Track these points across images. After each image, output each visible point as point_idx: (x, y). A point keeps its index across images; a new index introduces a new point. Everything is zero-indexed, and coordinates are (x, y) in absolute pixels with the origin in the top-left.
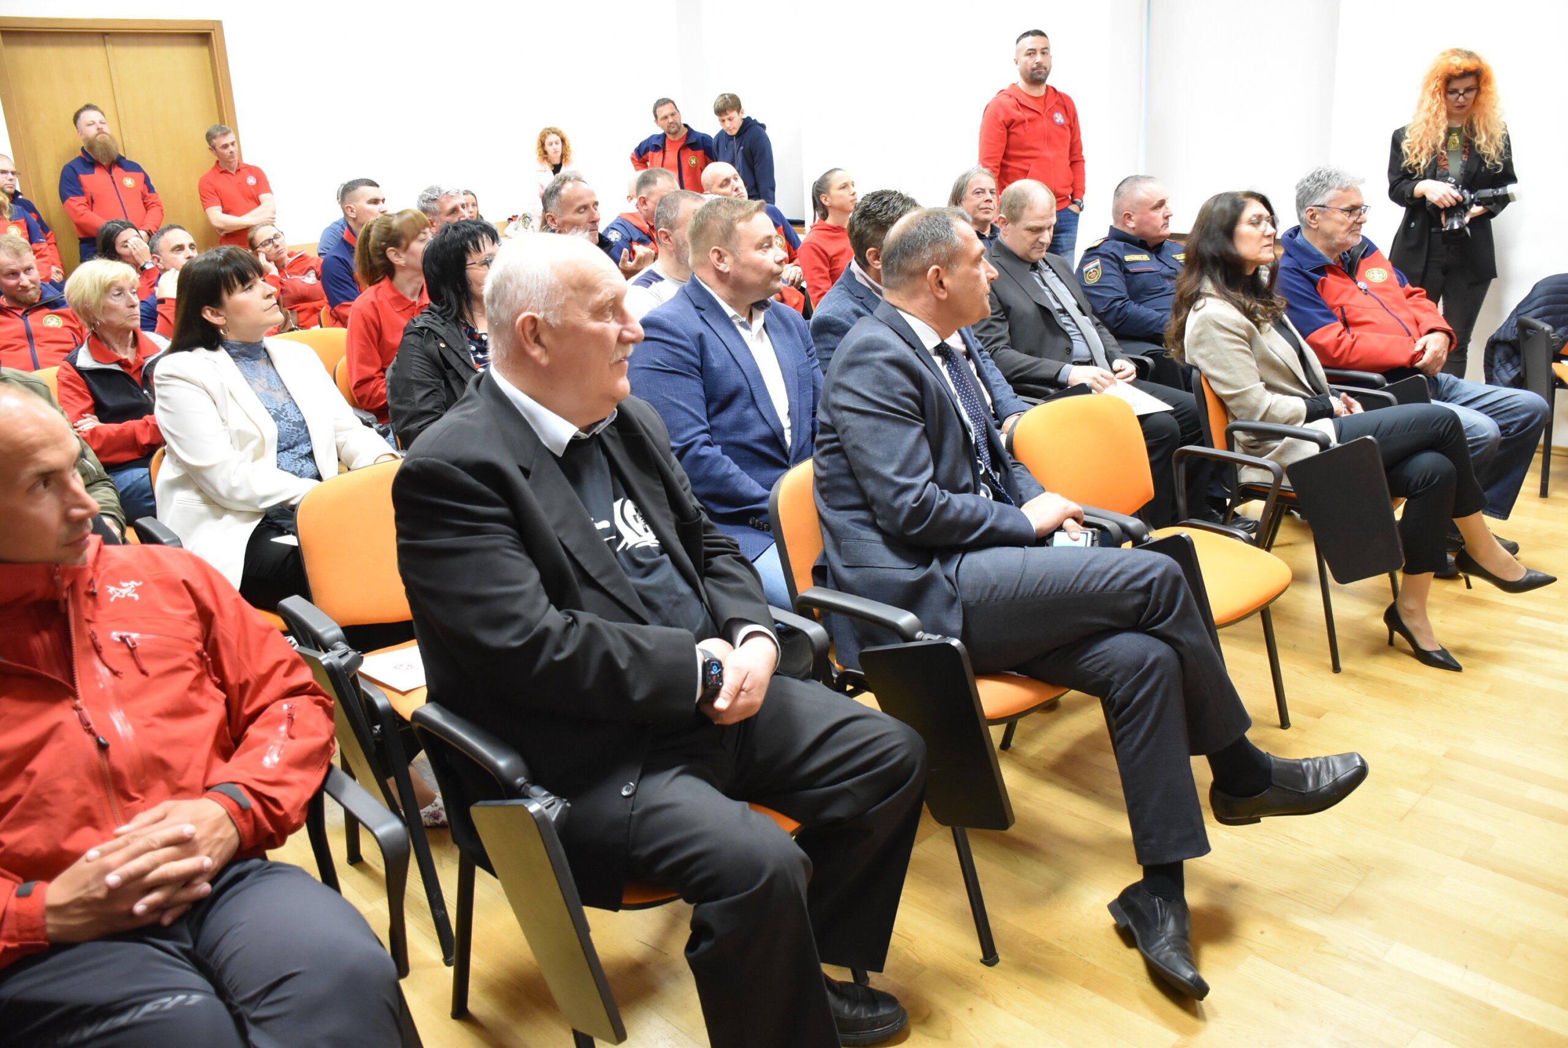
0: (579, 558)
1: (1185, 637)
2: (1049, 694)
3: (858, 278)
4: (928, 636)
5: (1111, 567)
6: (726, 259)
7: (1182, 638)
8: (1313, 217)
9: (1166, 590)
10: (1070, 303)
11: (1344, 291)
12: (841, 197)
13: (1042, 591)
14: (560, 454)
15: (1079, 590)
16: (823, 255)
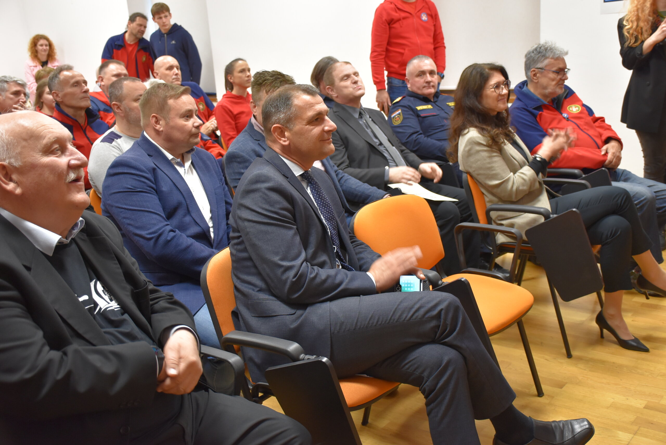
0: (70, 321)
1: (464, 344)
2: (388, 388)
3: (256, 128)
4: (307, 357)
5: (415, 304)
6: (161, 122)
7: (464, 346)
8: (535, 75)
9: (450, 315)
10: (383, 138)
11: (553, 119)
12: (240, 77)
13: (373, 323)
14: (51, 254)
15: (396, 320)
16: (230, 113)
